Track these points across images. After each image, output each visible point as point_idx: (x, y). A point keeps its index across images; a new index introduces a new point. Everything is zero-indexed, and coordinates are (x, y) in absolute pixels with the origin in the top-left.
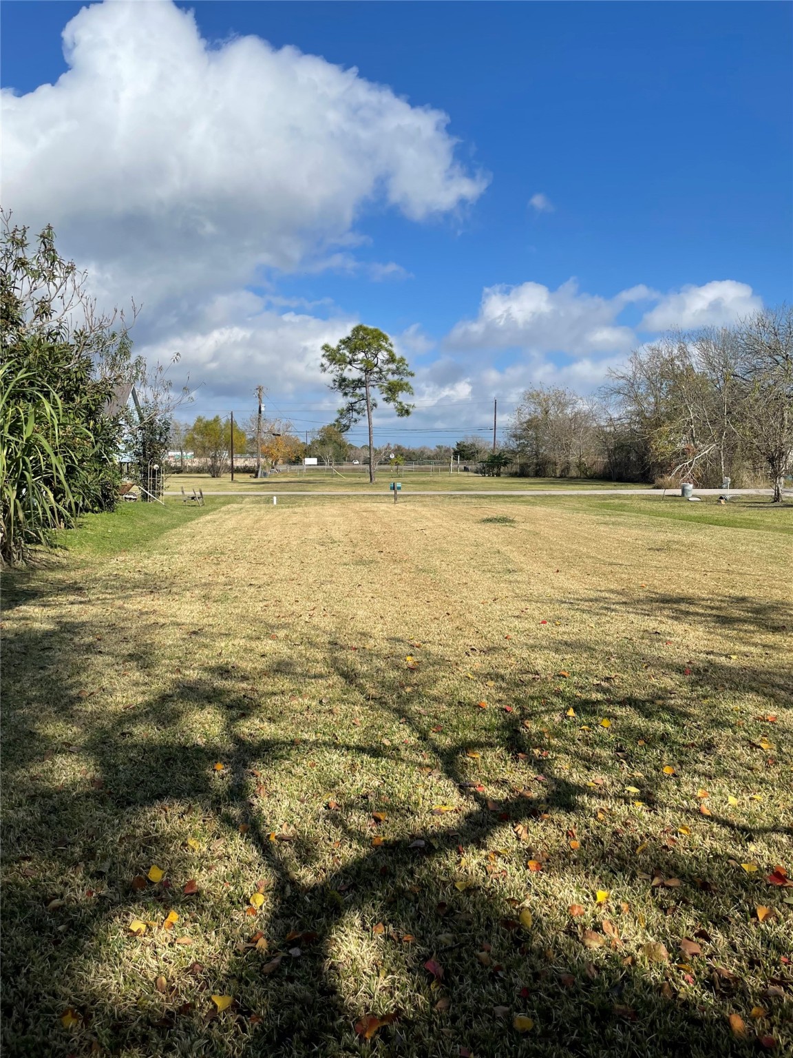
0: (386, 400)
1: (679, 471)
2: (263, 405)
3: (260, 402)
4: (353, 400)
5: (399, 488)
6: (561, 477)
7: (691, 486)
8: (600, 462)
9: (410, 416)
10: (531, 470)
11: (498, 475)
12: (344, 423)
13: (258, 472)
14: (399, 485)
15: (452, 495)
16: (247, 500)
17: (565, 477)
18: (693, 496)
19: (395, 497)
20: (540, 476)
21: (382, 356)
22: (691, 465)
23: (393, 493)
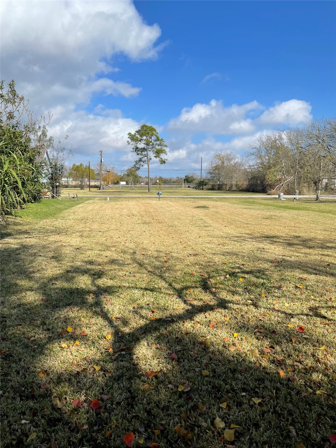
0: (155, 157)
1: (278, 188)
2: (102, 159)
3: (101, 157)
4: (141, 157)
5: (161, 194)
6: (229, 190)
7: (282, 194)
8: (245, 184)
9: (165, 164)
10: (216, 187)
11: (202, 189)
12: (137, 166)
13: (100, 187)
14: (161, 193)
15: (183, 197)
16: (96, 199)
17: (230, 190)
18: (283, 198)
19: (159, 198)
20: (220, 190)
21: (154, 138)
22: (282, 185)
23: (158, 196)
